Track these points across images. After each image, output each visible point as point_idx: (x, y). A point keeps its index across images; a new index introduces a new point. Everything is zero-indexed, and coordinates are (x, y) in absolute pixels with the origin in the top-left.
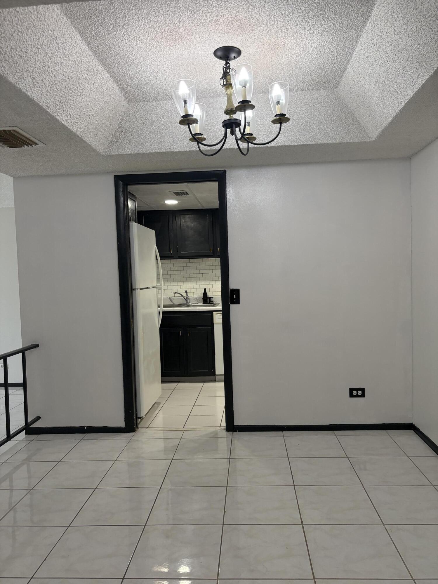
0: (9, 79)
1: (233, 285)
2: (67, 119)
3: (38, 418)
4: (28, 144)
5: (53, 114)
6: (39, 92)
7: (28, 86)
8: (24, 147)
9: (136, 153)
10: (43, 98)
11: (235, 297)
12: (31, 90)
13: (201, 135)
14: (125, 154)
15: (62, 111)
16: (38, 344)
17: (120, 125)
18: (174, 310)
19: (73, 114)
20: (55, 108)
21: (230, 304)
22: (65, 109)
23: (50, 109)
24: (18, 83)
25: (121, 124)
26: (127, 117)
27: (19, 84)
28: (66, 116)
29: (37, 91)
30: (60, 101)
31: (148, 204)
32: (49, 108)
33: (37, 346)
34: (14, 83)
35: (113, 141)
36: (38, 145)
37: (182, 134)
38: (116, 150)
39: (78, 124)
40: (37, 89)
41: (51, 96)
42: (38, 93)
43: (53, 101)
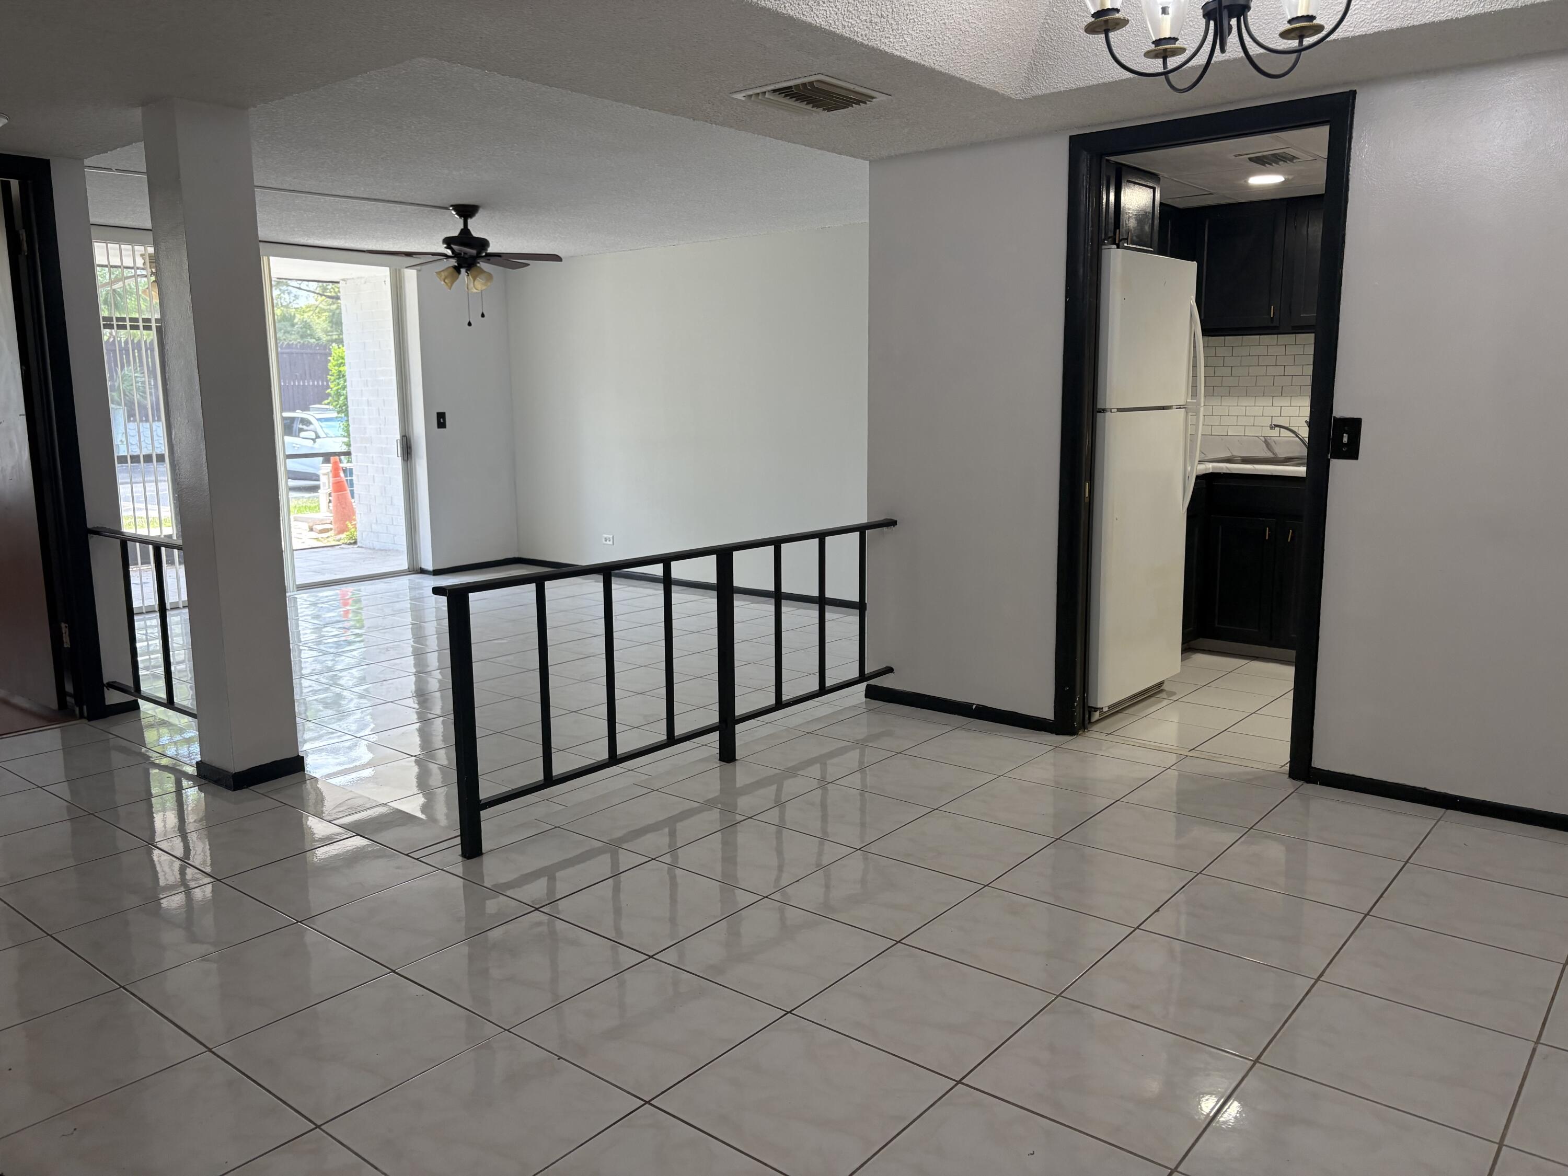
0: (764, 5)
1: (1342, 409)
2: (904, 44)
3: (889, 670)
4: (858, 102)
5: (870, 44)
6: (830, 10)
7: (804, 6)
8: (853, 107)
9: (1088, 85)
10: (841, 19)
11: (1345, 440)
12: (812, 11)
13: (1173, 41)
14: (1065, 89)
15: (891, 32)
16: (895, 519)
17: (1047, 26)
18: (1256, 469)
19: (918, 31)
20: (872, 31)
21: (1329, 458)
22: (895, 27)
23: (862, 35)
24: (783, 6)
25: (1048, 23)
26: (1061, 4)
27: (785, 7)
28: (901, 40)
29: (825, 10)
30: (882, 14)
31: (1212, 191)
32: (858, 35)
33: (891, 523)
34: (775, 9)
35: (1035, 65)
36: (876, 98)
37: (1191, 24)
38: (1043, 84)
39: (933, 48)
40: (824, 5)
41: (857, 10)
42: (828, 13)
43: (865, 18)
